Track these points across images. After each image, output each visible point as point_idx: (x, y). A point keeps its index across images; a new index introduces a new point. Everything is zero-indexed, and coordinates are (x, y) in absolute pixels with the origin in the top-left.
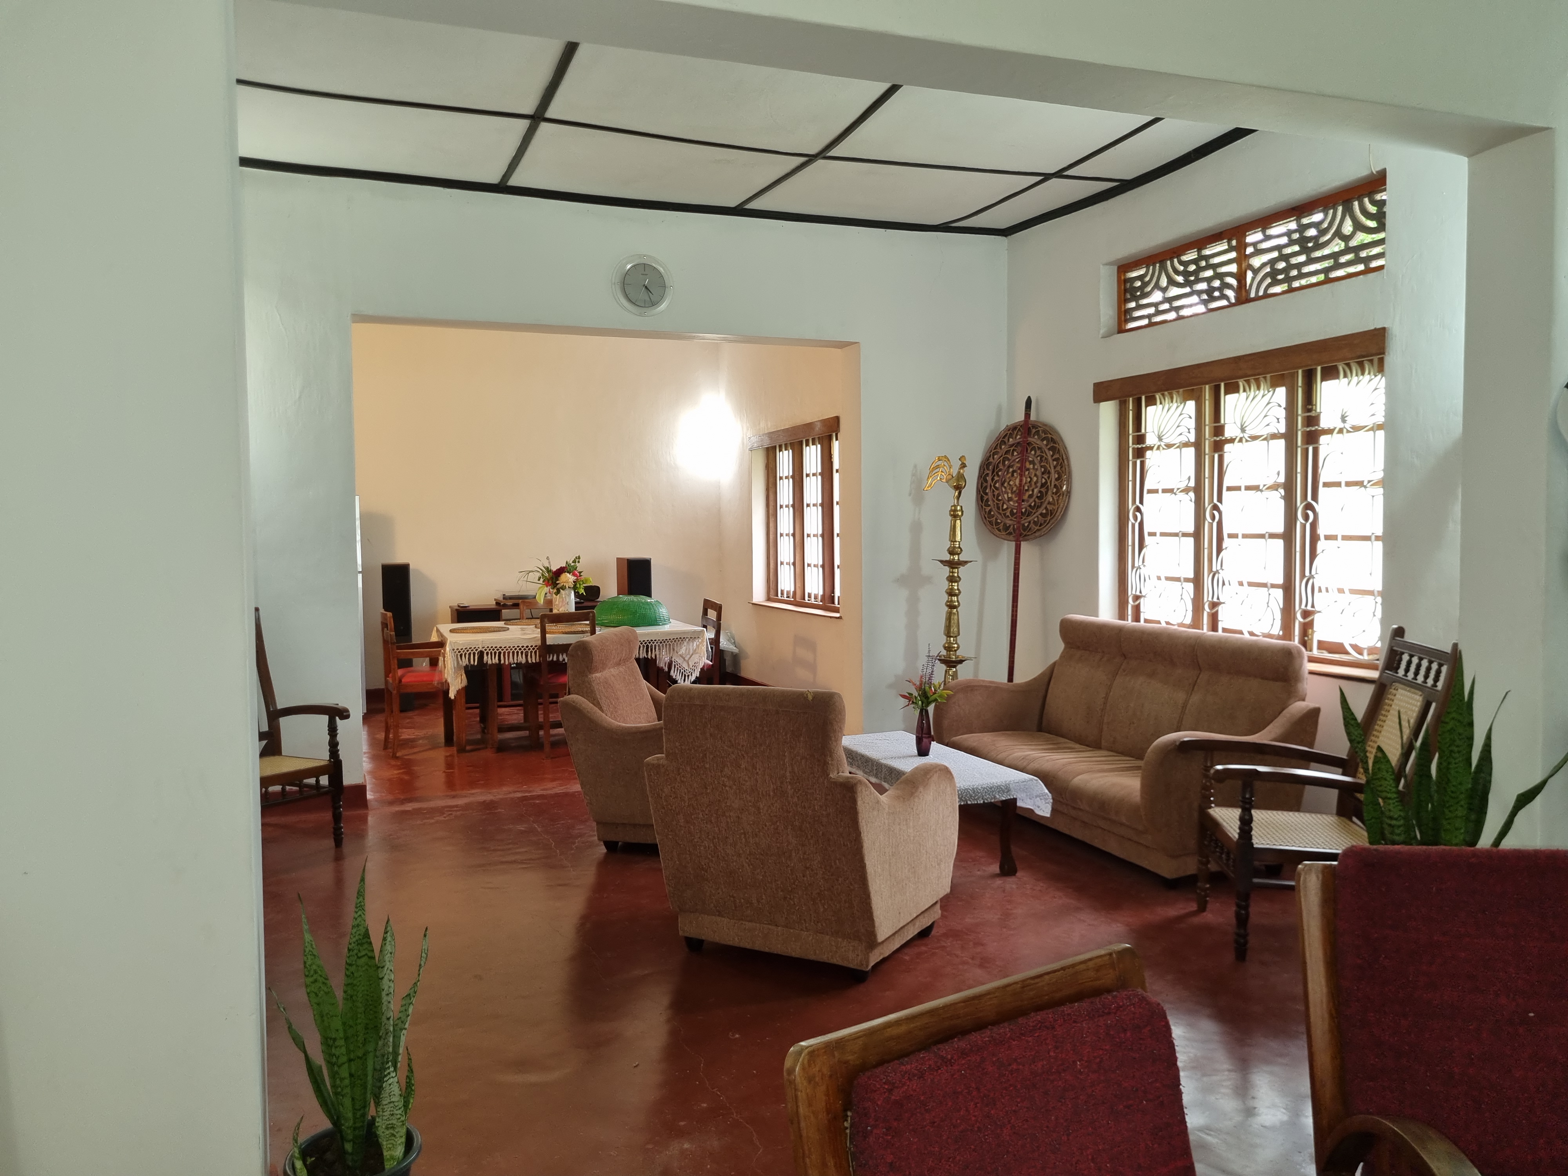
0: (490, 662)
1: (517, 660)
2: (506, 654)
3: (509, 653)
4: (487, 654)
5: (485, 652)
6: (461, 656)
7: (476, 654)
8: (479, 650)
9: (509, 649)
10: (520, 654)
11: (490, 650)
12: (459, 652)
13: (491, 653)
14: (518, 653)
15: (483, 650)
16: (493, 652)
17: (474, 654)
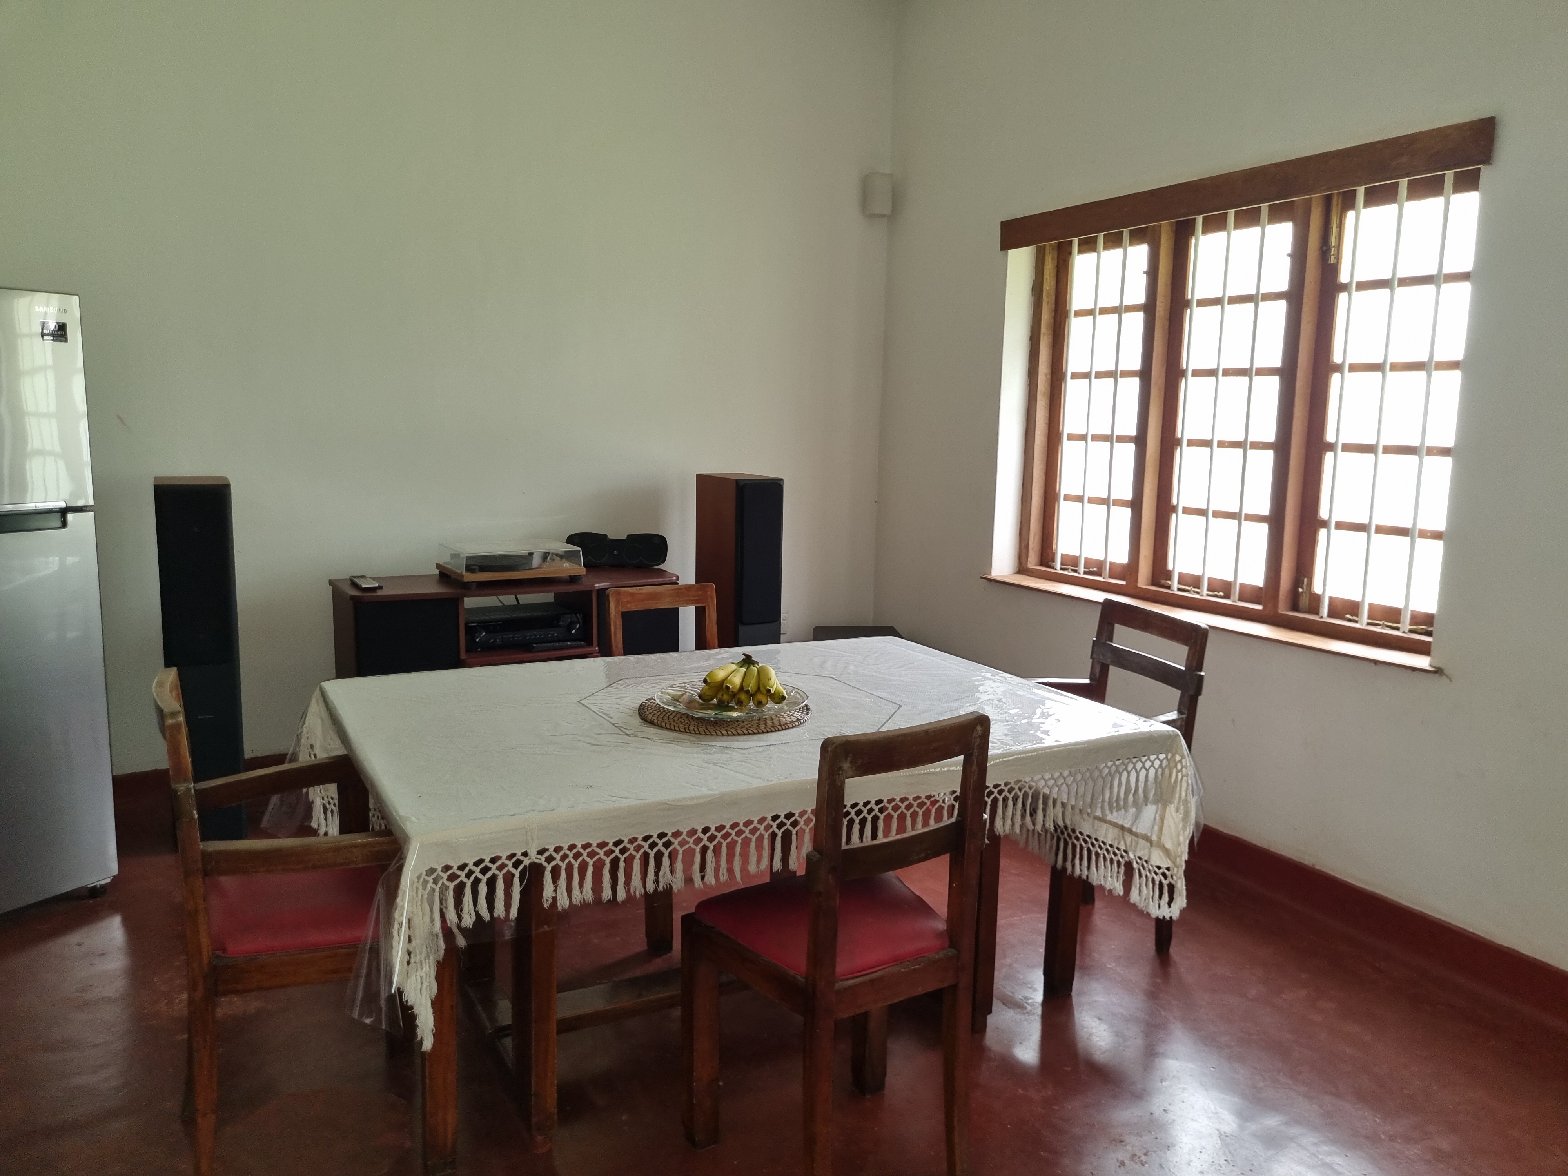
0: (563, 902)
1: (657, 882)
2: (622, 864)
3: (629, 861)
4: (555, 872)
5: (549, 868)
6: (459, 891)
7: (516, 881)
8: (527, 862)
9: (631, 847)
10: (666, 861)
11: (563, 858)
12: (452, 878)
13: (570, 867)
14: (659, 856)
15: (542, 860)
16: (576, 864)
17: (508, 880)
